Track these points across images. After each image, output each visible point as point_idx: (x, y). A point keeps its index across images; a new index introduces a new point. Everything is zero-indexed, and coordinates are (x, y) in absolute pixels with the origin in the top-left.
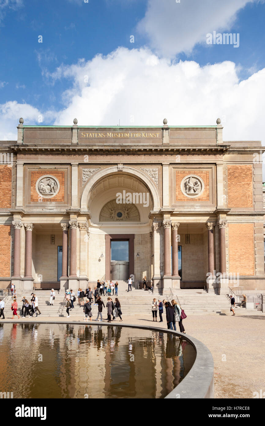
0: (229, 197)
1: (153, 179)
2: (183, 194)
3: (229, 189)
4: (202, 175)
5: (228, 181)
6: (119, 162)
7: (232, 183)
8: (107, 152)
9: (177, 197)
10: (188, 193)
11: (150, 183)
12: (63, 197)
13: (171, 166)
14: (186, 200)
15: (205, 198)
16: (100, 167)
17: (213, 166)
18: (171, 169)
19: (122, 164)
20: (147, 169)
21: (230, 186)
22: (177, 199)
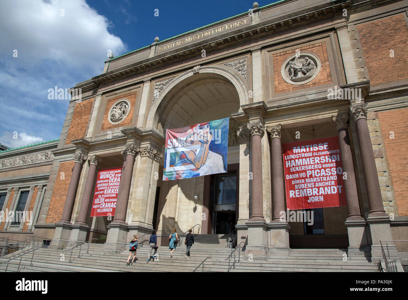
0: (368, 70)
1: (240, 72)
2: (286, 82)
3: (368, 58)
4: (314, 50)
5: (362, 47)
6: (195, 64)
7: (371, 48)
8: (183, 57)
9: (276, 87)
10: (294, 78)
11: (234, 79)
12: (131, 120)
13: (264, 51)
14: (291, 90)
15: (325, 79)
16: (174, 76)
17: (332, 34)
18: (265, 54)
19: (199, 65)
20: (230, 63)
21: (368, 53)
22: (276, 91)
